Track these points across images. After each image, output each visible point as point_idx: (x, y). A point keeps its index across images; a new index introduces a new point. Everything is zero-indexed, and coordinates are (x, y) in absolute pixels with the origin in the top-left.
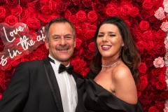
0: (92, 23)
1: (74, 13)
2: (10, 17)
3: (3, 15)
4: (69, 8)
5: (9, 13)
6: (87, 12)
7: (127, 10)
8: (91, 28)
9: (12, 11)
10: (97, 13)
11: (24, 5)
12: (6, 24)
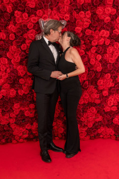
0: (88, 18)
1: (78, 13)
2: (44, 15)
3: (41, 15)
4: (75, 10)
5: (44, 13)
6: (85, 12)
7: (109, 10)
8: (87, 22)
9: (46, 12)
10: (91, 12)
11: (52, 9)
12: (42, 19)
